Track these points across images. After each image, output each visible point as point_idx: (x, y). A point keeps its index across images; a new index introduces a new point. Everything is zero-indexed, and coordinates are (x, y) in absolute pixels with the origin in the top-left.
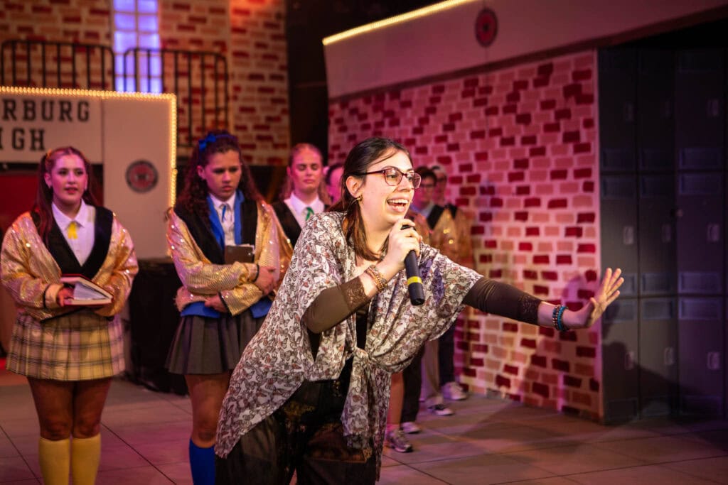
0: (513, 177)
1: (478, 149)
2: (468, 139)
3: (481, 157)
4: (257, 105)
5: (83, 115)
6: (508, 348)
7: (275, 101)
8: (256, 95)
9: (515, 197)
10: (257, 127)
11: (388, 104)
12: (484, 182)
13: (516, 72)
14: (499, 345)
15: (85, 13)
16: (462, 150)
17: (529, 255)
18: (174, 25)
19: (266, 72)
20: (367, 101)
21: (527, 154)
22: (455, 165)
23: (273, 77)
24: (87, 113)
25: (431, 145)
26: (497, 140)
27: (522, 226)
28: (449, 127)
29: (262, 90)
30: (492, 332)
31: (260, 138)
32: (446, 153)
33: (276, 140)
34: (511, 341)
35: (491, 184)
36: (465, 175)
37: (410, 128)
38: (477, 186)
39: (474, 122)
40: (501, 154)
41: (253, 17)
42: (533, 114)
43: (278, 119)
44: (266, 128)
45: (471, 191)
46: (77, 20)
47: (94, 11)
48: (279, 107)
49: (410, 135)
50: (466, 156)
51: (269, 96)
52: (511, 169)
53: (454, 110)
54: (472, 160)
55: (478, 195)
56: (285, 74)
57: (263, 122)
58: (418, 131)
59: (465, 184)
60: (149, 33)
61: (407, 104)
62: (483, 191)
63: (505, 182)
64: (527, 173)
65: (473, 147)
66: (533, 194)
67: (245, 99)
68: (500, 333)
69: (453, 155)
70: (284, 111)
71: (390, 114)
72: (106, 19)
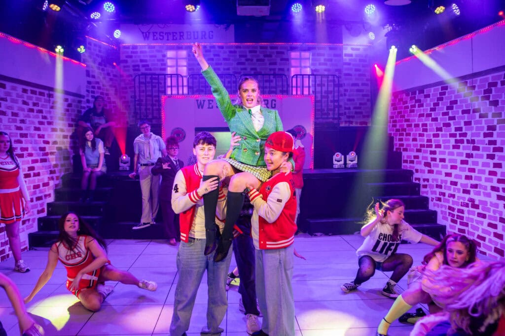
0: (486, 135)
1: (466, 120)
2: (460, 114)
3: (468, 123)
4: (355, 98)
5: (273, 106)
6: (480, 227)
7: (363, 95)
8: (355, 93)
9: (487, 146)
10: (355, 108)
11: (417, 96)
12: (469, 137)
13: (490, 78)
14: (474, 224)
15: (278, 61)
16: (457, 120)
17: (495, 178)
18: (317, 63)
19: (360, 82)
20: (407, 95)
21: (495, 123)
22: (453, 127)
23: (363, 84)
24: (275, 104)
25: (440, 117)
26: (477, 115)
27: (491, 162)
28: (450, 108)
29: (358, 91)
30: (471, 216)
31: (356, 113)
32: (448, 122)
33: (364, 114)
34: (482, 223)
35: (473, 138)
36: (458, 133)
37: (429, 108)
38: (465, 139)
39: (464, 105)
40: (480, 122)
41: (354, 57)
42: (500, 100)
43: (365, 104)
44: (360, 108)
45: (462, 142)
46: (275, 64)
47: (282, 59)
48: (366, 98)
49: (429, 112)
50: (459, 123)
51: (361, 93)
52: (486, 131)
53: (453, 99)
54: (462, 125)
55: (465, 144)
56: (369, 83)
57: (358, 105)
58: (433, 110)
59: (458, 138)
60: (306, 67)
61: (428, 96)
62: (468, 141)
63: (481, 138)
64: (495, 133)
65: (463, 118)
66: (498, 145)
67: (349, 95)
68: (476, 218)
69: (451, 122)
70: (368, 100)
71: (419, 101)
72: (287, 62)
